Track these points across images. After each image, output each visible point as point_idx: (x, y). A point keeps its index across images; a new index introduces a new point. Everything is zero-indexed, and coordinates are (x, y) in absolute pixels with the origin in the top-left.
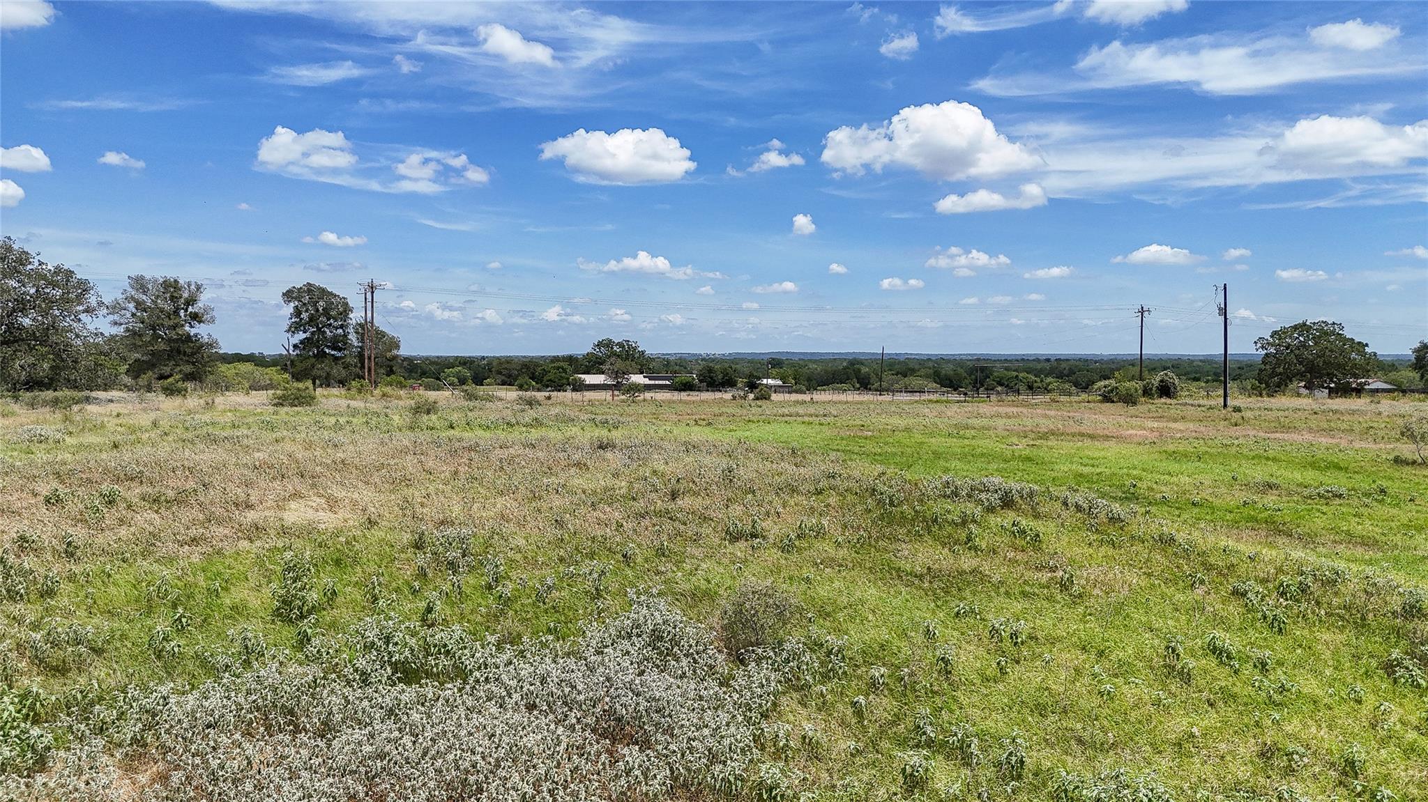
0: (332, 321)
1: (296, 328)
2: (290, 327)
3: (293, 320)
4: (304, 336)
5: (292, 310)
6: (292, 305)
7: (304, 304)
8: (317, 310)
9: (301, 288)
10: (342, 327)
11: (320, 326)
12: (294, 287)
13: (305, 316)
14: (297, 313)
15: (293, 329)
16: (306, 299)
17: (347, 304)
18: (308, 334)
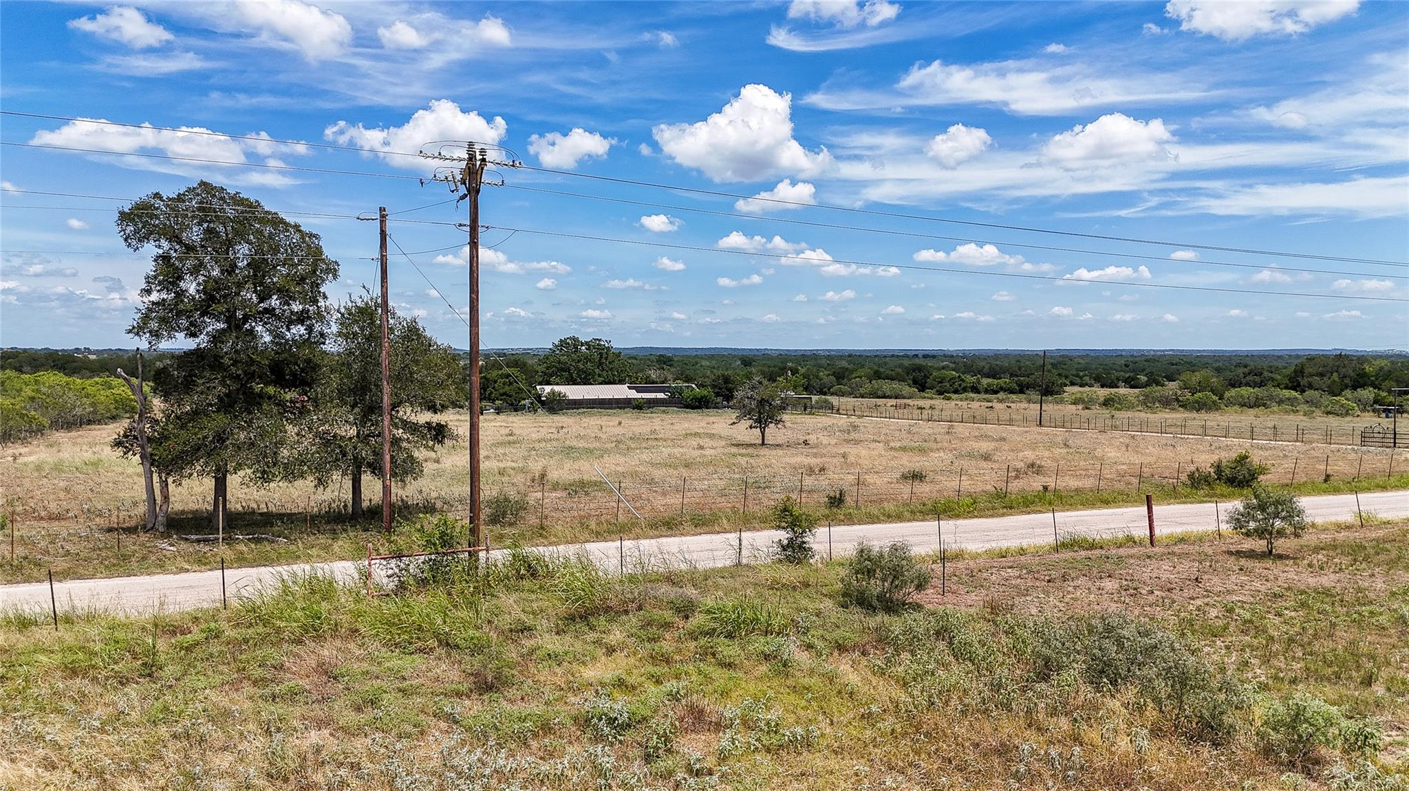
0: (274, 302)
1: (163, 320)
2: (146, 318)
3: (155, 297)
4: (189, 344)
5: (149, 267)
6: (151, 249)
7: (190, 248)
8: (230, 269)
9: (180, 198)
10: (302, 318)
11: (239, 314)
12: (157, 196)
13: (191, 286)
14: (168, 274)
15: (154, 325)
16: (195, 234)
17: (319, 250)
18: (202, 341)
